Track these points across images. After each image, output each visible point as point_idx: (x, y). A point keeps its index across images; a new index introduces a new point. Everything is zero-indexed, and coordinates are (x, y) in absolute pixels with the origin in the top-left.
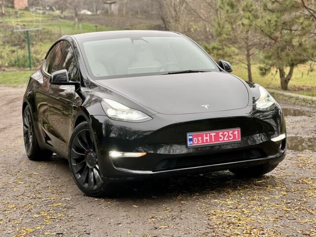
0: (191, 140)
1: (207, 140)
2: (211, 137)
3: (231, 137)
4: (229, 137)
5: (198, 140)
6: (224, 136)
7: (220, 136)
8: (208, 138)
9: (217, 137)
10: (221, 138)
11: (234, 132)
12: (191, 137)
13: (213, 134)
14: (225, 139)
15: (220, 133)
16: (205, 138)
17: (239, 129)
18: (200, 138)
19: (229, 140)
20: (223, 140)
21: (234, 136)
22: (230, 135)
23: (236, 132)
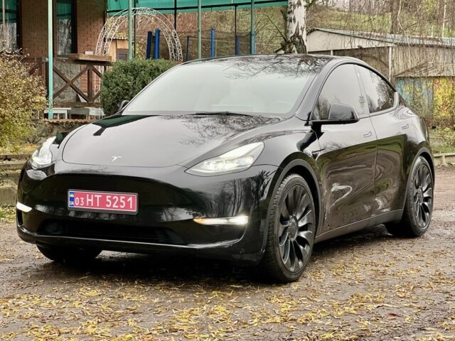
0: (72, 199)
1: (90, 202)
2: (95, 199)
3: (122, 204)
4: (119, 203)
5: (80, 202)
6: (113, 201)
7: (108, 200)
8: (92, 200)
9: (103, 201)
10: (108, 203)
11: (127, 198)
12: (72, 196)
13: (98, 195)
14: (114, 206)
15: (108, 197)
16: (88, 200)
17: (135, 195)
18: (82, 199)
19: (119, 208)
20: (111, 207)
21: (128, 204)
22: (121, 201)
23: (130, 199)
